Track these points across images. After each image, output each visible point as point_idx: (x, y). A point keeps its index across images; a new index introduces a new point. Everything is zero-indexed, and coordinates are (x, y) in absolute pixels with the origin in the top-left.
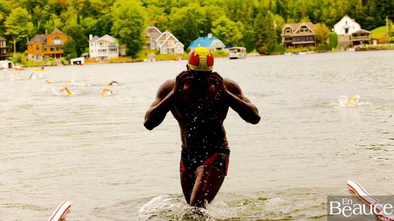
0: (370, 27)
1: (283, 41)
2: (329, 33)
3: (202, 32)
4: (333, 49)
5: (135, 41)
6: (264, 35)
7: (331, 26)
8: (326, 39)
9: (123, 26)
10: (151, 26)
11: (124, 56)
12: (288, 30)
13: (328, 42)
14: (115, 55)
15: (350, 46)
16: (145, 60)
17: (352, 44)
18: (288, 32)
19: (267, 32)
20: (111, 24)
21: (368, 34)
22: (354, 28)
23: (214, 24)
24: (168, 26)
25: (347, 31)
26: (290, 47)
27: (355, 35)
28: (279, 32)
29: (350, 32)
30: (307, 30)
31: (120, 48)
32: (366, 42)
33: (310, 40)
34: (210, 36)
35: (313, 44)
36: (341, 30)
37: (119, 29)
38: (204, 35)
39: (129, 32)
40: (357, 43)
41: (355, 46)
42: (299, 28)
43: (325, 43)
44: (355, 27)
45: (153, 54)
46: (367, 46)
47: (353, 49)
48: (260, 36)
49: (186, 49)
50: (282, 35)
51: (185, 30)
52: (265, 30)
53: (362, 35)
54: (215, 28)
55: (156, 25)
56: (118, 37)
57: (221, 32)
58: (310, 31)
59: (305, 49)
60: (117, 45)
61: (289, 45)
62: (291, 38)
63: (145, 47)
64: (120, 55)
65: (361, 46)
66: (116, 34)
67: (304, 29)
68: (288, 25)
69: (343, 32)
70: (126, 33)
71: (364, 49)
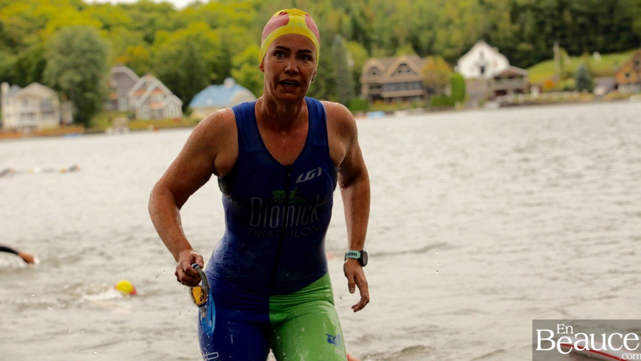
0: (525, 62)
1: (365, 91)
2: (450, 75)
3: (214, 76)
4: (458, 105)
5: (89, 95)
6: (331, 82)
7: (453, 61)
8: (443, 86)
9: (66, 68)
10: (118, 66)
11: (69, 125)
12: (374, 71)
13: (448, 92)
14: (52, 122)
15: (490, 99)
16: (109, 130)
17: (493, 94)
18: (374, 74)
19: (334, 75)
20: (42, 64)
21: (521, 77)
22: (495, 64)
23: (236, 61)
24: (152, 66)
25: (483, 70)
26: (378, 102)
27: (498, 78)
28: (357, 76)
29: (490, 72)
30: (408, 71)
31: (61, 109)
32: (519, 91)
33: (414, 89)
34: (229, 82)
35: (422, 97)
36: (472, 70)
37: (59, 74)
38: (219, 82)
39: (78, 78)
40: (502, 93)
41: (500, 99)
42: (394, 67)
43: (444, 95)
44: (499, 64)
45: (123, 120)
46: (521, 98)
47: (493, 105)
48: (322, 83)
49: (185, 109)
50: (364, 79)
51: (182, 73)
52: (330, 71)
53: (511, 77)
54: (238, 68)
55: (128, 65)
56: (57, 88)
57: (249, 76)
58: (415, 73)
59: (406, 105)
60: (56, 103)
61: (377, 98)
62: (379, 86)
63: (108, 106)
64: (61, 123)
65: (510, 98)
66: (53, 82)
67: (404, 69)
68: (373, 62)
69: (476, 73)
70: (71, 81)
71: (515, 105)
